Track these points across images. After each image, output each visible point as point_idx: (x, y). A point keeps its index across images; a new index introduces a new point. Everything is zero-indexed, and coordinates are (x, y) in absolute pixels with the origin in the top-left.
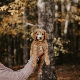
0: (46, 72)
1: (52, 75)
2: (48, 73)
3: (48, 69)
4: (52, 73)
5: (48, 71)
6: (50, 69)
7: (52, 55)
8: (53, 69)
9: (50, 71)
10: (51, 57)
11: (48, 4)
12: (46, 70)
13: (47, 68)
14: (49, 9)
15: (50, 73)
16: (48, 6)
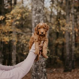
0: (39, 74)
1: (43, 76)
2: (40, 75)
3: (41, 72)
4: (44, 75)
5: (41, 73)
6: (42, 71)
7: (44, 59)
8: (45, 71)
9: (42, 73)
10: (43, 60)
11: (41, 16)
12: (39, 72)
13: (40, 70)
14: (42, 20)
15: (42, 75)
16: (41, 17)
